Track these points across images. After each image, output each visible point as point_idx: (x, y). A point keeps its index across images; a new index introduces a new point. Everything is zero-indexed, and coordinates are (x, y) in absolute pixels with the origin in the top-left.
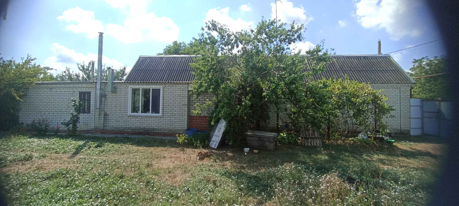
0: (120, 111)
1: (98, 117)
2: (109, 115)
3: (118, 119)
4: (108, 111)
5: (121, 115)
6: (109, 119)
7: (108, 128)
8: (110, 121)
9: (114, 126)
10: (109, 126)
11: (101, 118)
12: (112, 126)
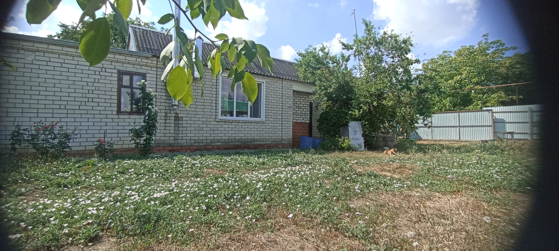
0: (203, 113)
1: (163, 121)
2: (184, 119)
3: (200, 126)
4: (182, 112)
5: (205, 120)
6: (184, 125)
7: (182, 141)
8: (185, 129)
9: (192, 138)
10: (184, 138)
11: (168, 125)
12: (189, 138)
